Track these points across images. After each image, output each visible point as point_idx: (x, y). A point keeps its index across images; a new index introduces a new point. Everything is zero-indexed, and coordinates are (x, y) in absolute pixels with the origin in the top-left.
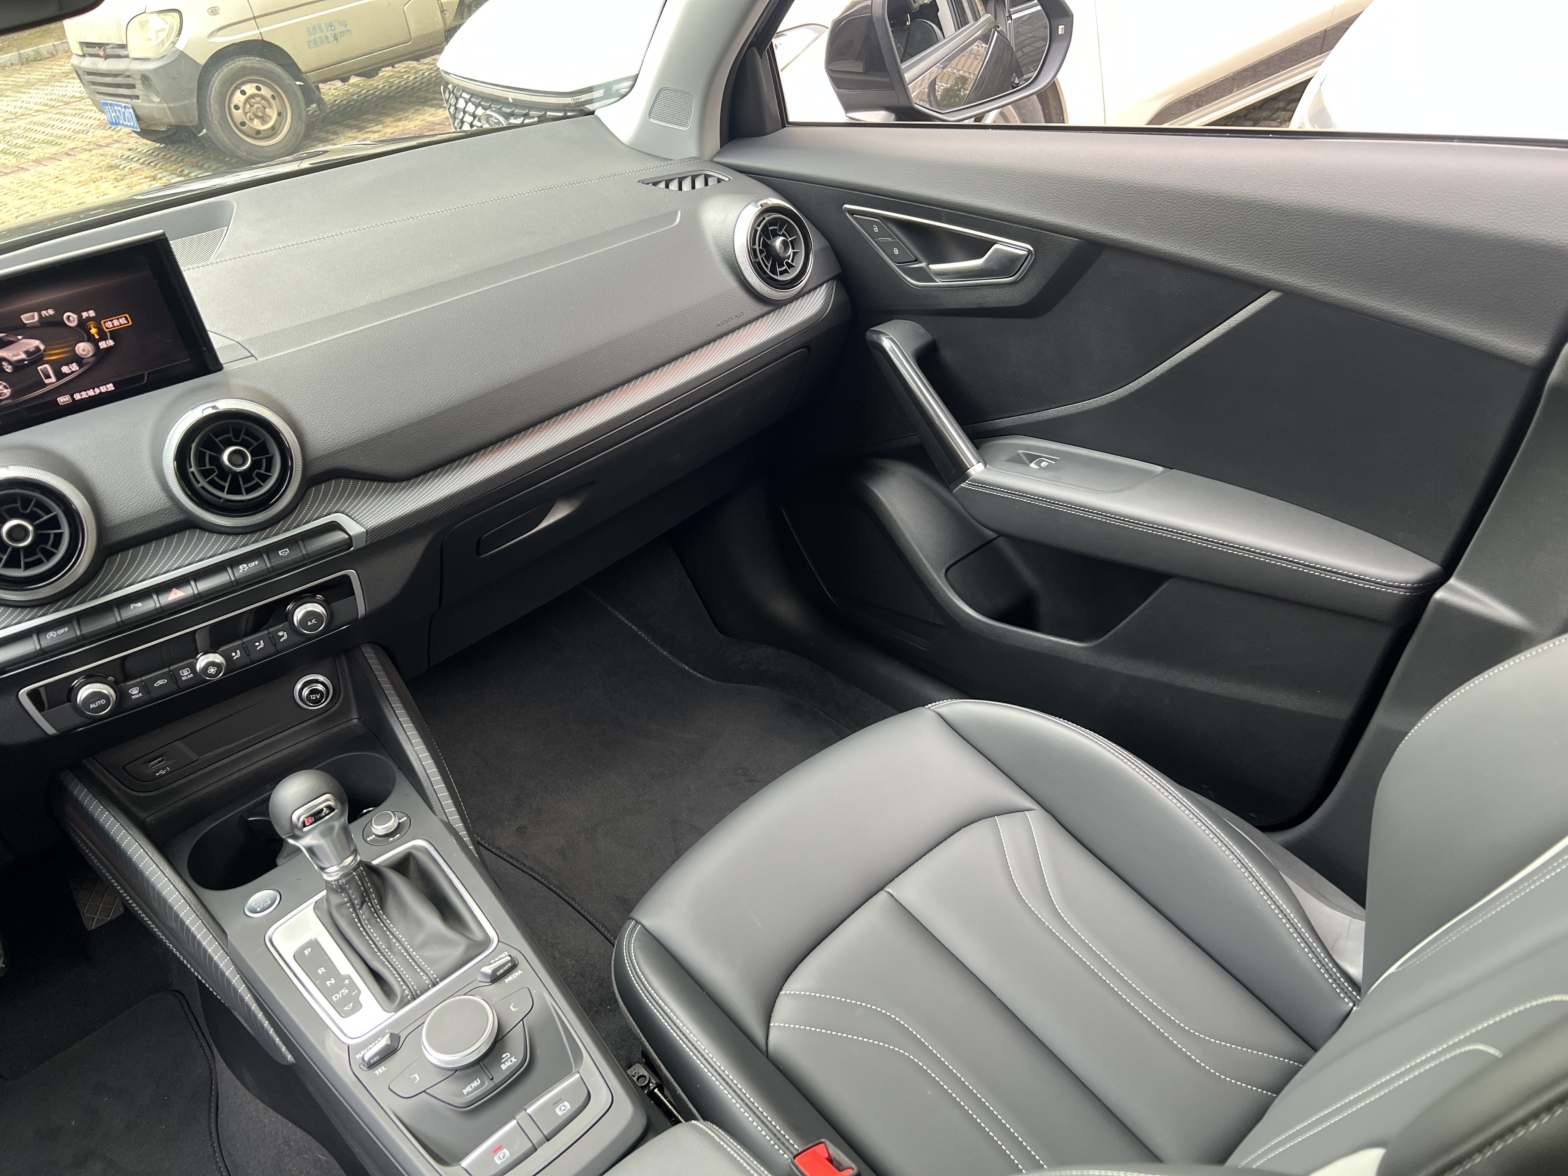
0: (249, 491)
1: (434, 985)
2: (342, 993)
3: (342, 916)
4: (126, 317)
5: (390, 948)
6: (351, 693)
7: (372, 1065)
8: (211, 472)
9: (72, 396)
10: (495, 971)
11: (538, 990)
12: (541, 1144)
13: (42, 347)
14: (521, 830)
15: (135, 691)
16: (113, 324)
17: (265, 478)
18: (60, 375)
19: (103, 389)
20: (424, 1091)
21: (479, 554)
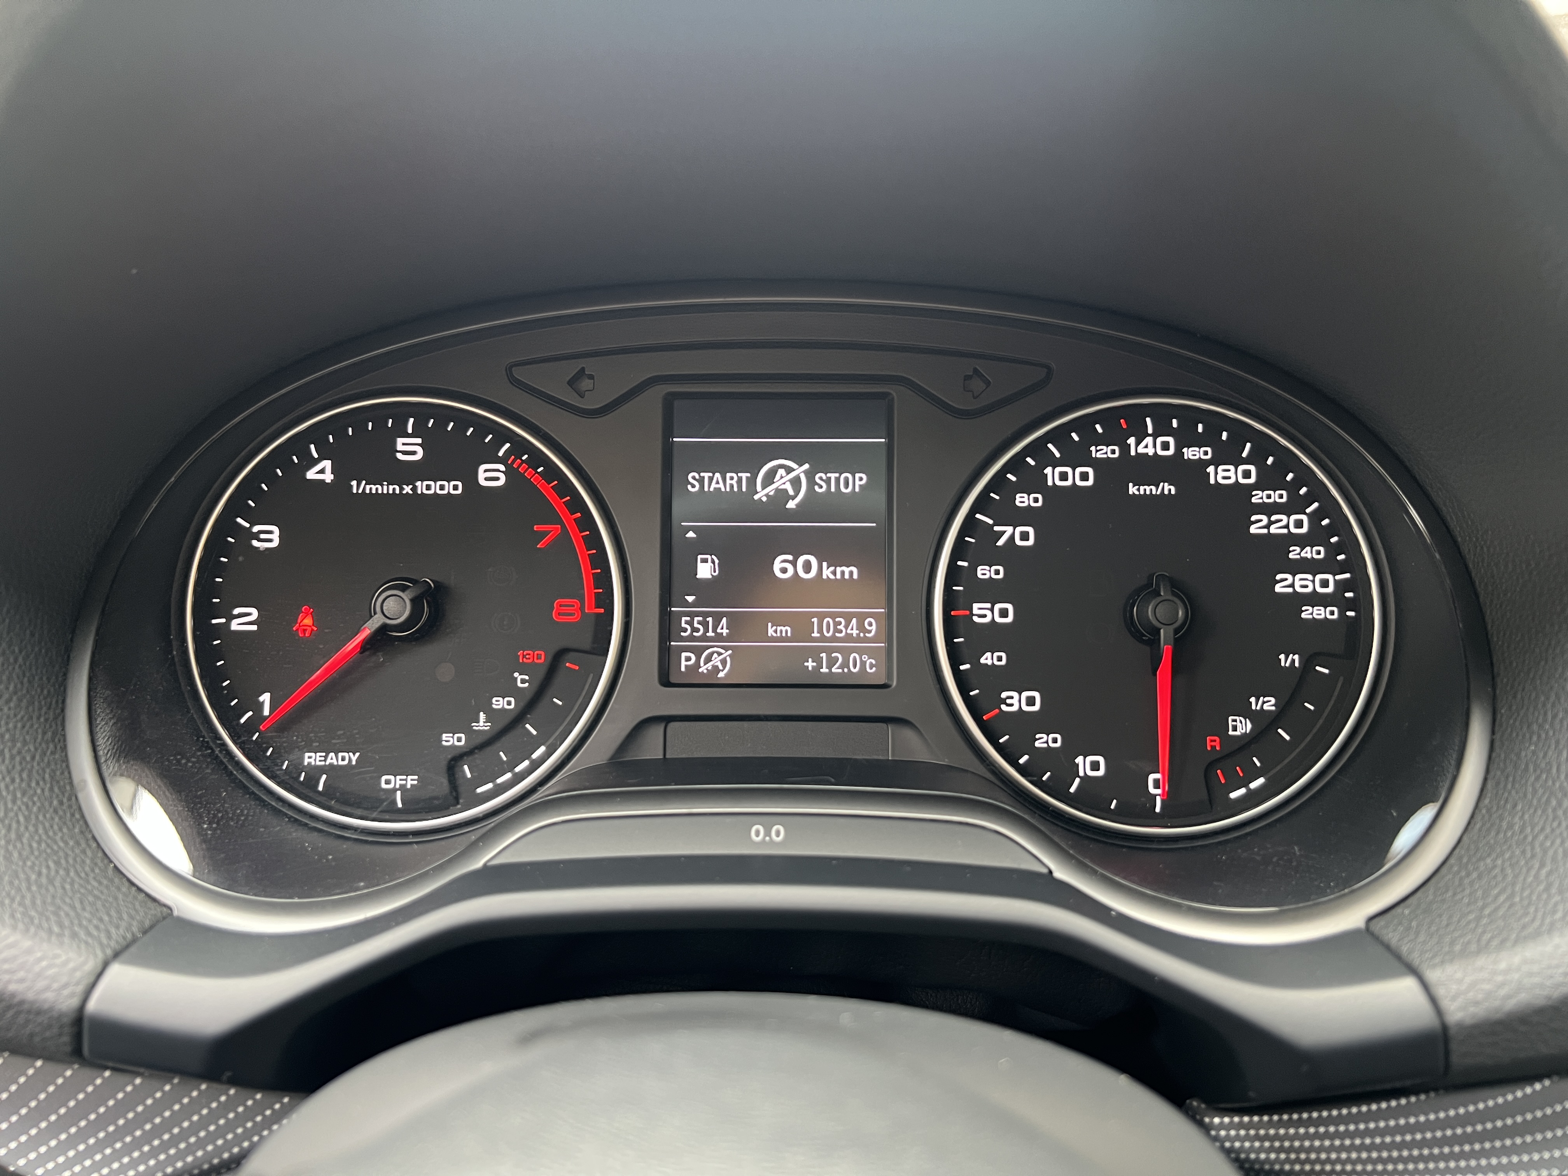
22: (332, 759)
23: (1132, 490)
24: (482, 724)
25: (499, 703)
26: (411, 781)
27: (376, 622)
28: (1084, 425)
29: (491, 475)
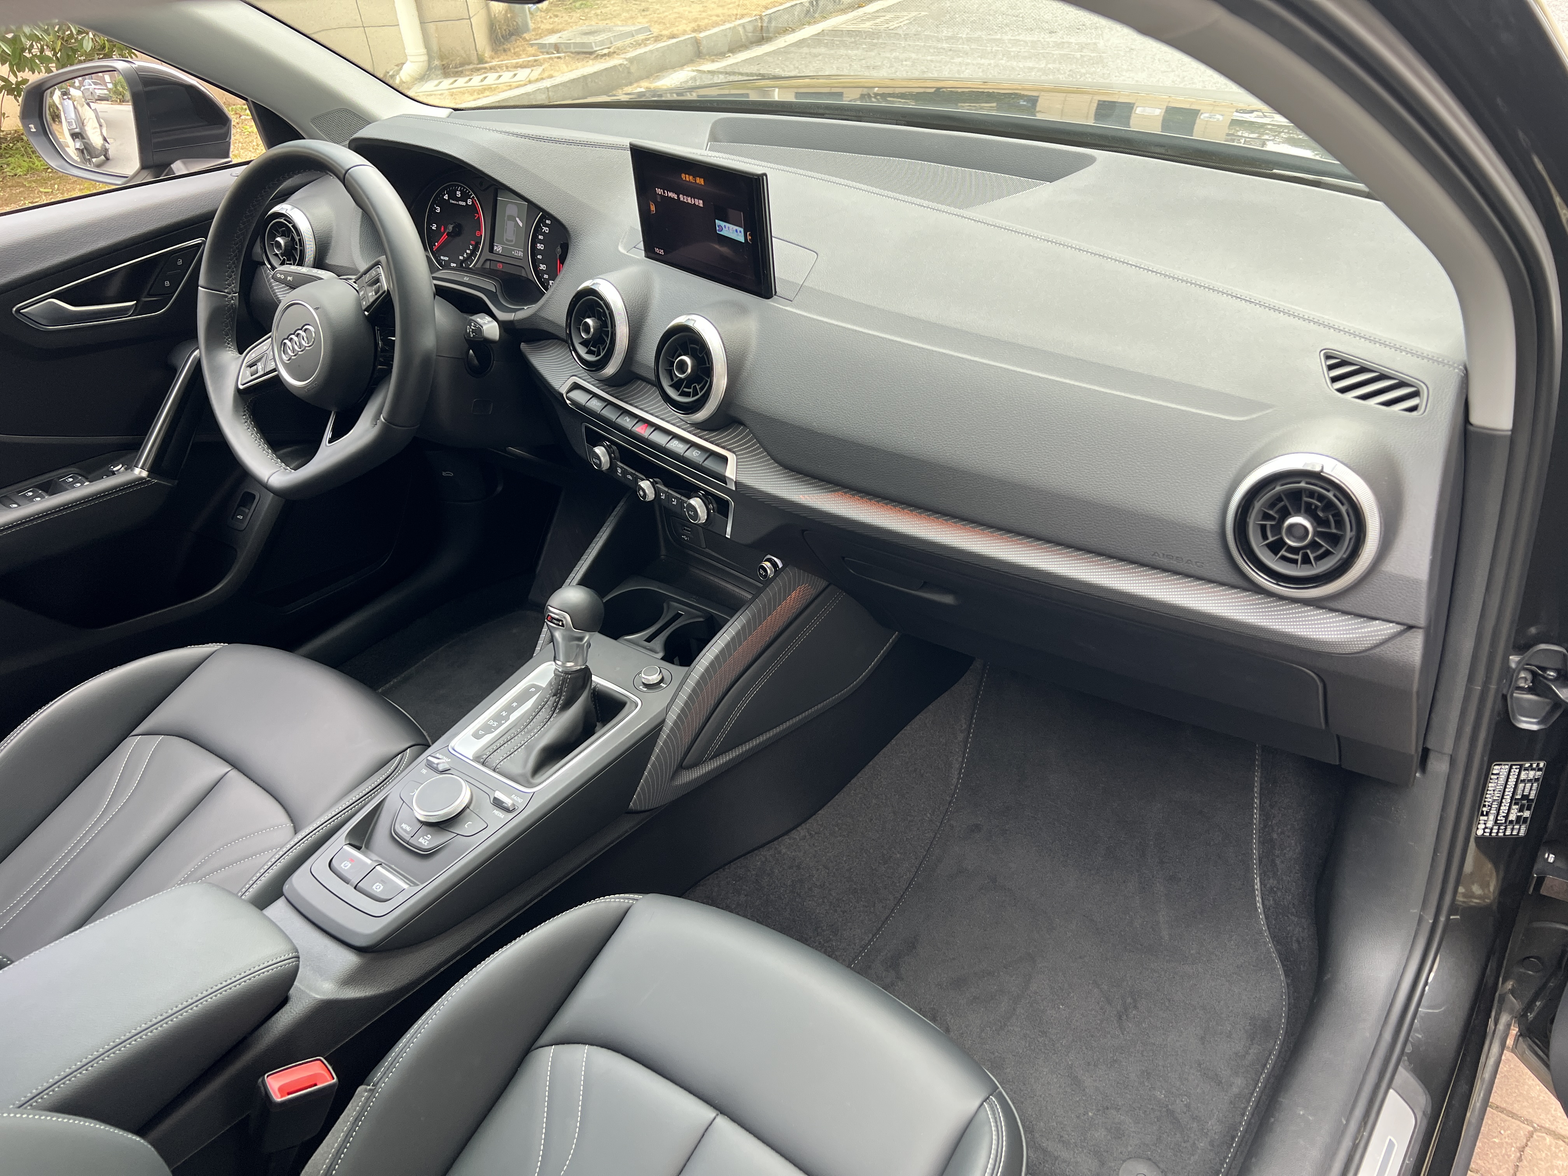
29: (469, 202)
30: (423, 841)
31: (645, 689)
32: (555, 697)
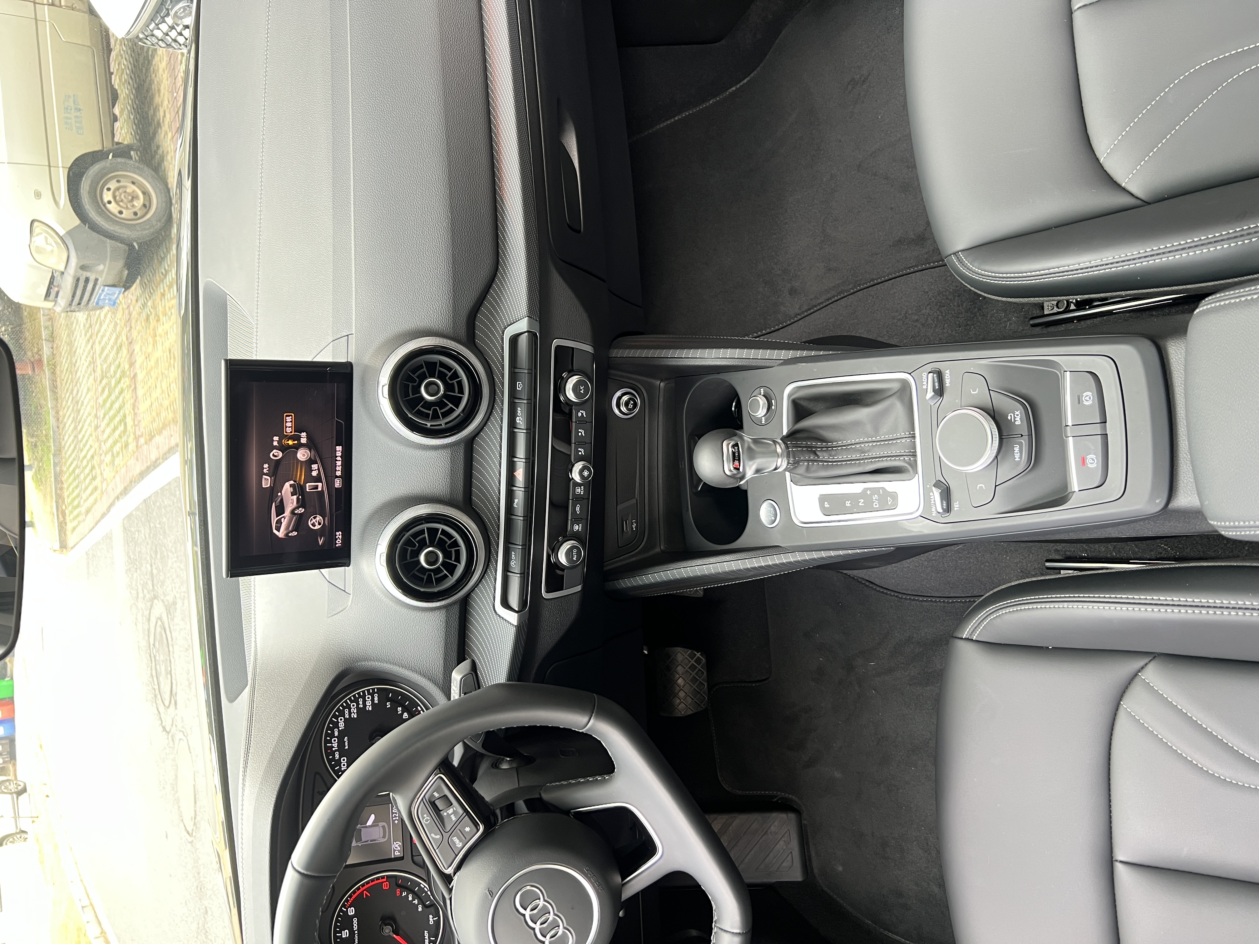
0: (461, 391)
1: (914, 437)
2: (876, 500)
3: (815, 471)
4: (287, 416)
5: (863, 451)
6: (640, 377)
7: (948, 509)
8: (435, 411)
9: (337, 477)
10: (934, 390)
11: (971, 366)
12: (1105, 428)
13: (292, 482)
14: (793, 292)
15: (576, 528)
16: (290, 427)
17: (455, 375)
18: (318, 479)
19: (339, 454)
20: (996, 486)
21: (579, 232)
22: (427, 937)
23: (347, 747)
24: (416, 902)
25: (410, 899)
26: (431, 916)
27: (391, 934)
28: (330, 761)
29: (351, 911)
30: (1018, 418)
31: (773, 401)
32: (818, 453)
